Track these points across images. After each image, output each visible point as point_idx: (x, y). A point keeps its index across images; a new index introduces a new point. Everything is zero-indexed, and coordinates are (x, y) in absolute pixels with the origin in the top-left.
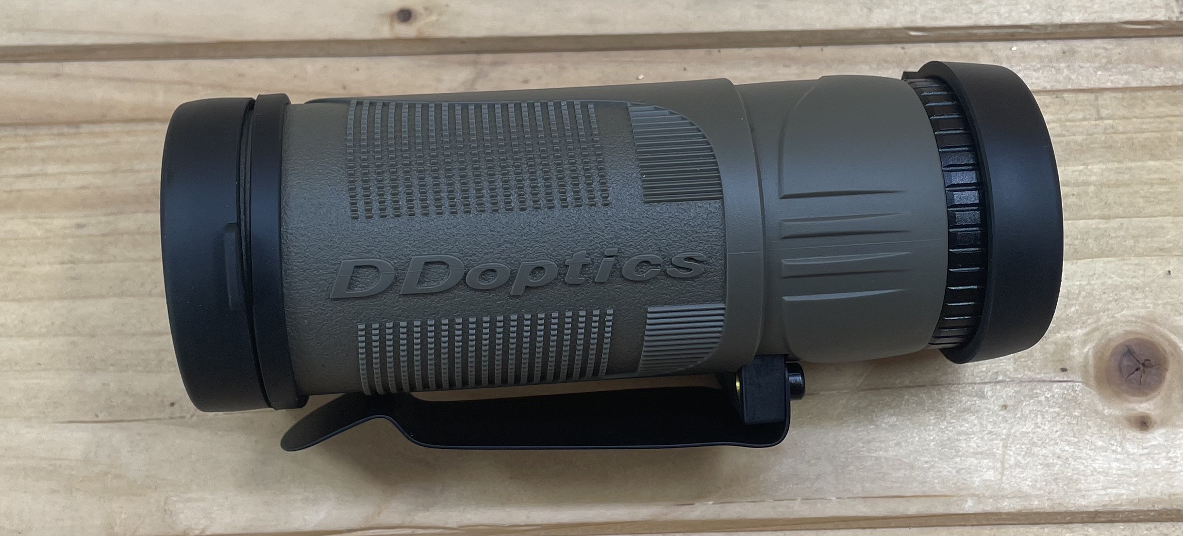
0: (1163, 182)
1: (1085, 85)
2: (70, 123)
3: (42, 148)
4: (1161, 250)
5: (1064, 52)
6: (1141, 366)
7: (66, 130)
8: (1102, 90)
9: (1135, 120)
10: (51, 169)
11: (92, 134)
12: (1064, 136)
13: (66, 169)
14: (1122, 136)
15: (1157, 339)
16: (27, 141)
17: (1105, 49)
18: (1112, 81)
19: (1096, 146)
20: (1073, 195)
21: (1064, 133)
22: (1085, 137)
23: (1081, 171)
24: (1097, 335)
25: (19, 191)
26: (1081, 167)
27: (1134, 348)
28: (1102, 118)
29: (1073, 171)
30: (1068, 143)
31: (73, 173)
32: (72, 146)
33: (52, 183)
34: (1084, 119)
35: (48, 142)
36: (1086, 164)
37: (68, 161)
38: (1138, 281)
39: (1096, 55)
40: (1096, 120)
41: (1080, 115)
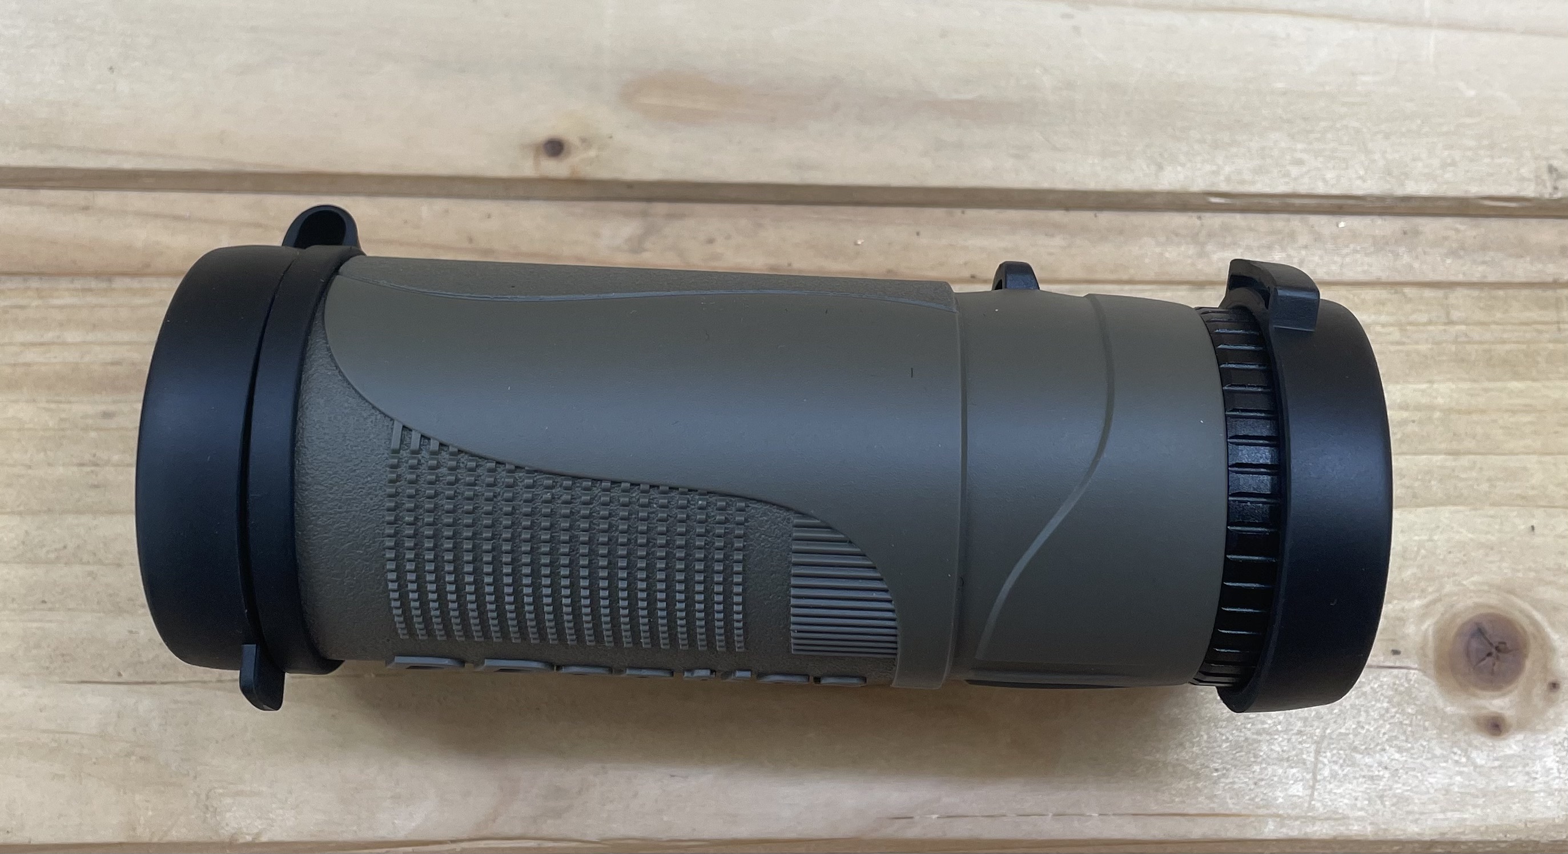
0: (1528, 409)
1: (1432, 277)
2: (98, 275)
3: (61, 308)
4: (1523, 498)
5: (1405, 233)
6: (1494, 650)
7: (93, 284)
8: (1452, 285)
9: (1493, 327)
10: (72, 336)
11: (129, 290)
12: (1403, 343)
13: (90, 337)
14: (1476, 347)
15: (1517, 616)
16: (40, 297)
17: (1457, 231)
18: (1464, 274)
19: (1444, 358)
20: (1414, 421)
21: (1404, 340)
22: (1430, 346)
23: (1423, 391)
24: (1440, 608)
25: (27, 365)
26: (1424, 386)
27: (1487, 627)
28: (1451, 323)
29: (1415, 390)
30: (1408, 354)
31: (101, 344)
32: (102, 306)
33: (71, 356)
34: (1430, 323)
35: (68, 300)
36: (1431, 382)
37: (95, 327)
38: (1493, 538)
39: (1446, 238)
40: (1446, 324)
41: (1423, 318)
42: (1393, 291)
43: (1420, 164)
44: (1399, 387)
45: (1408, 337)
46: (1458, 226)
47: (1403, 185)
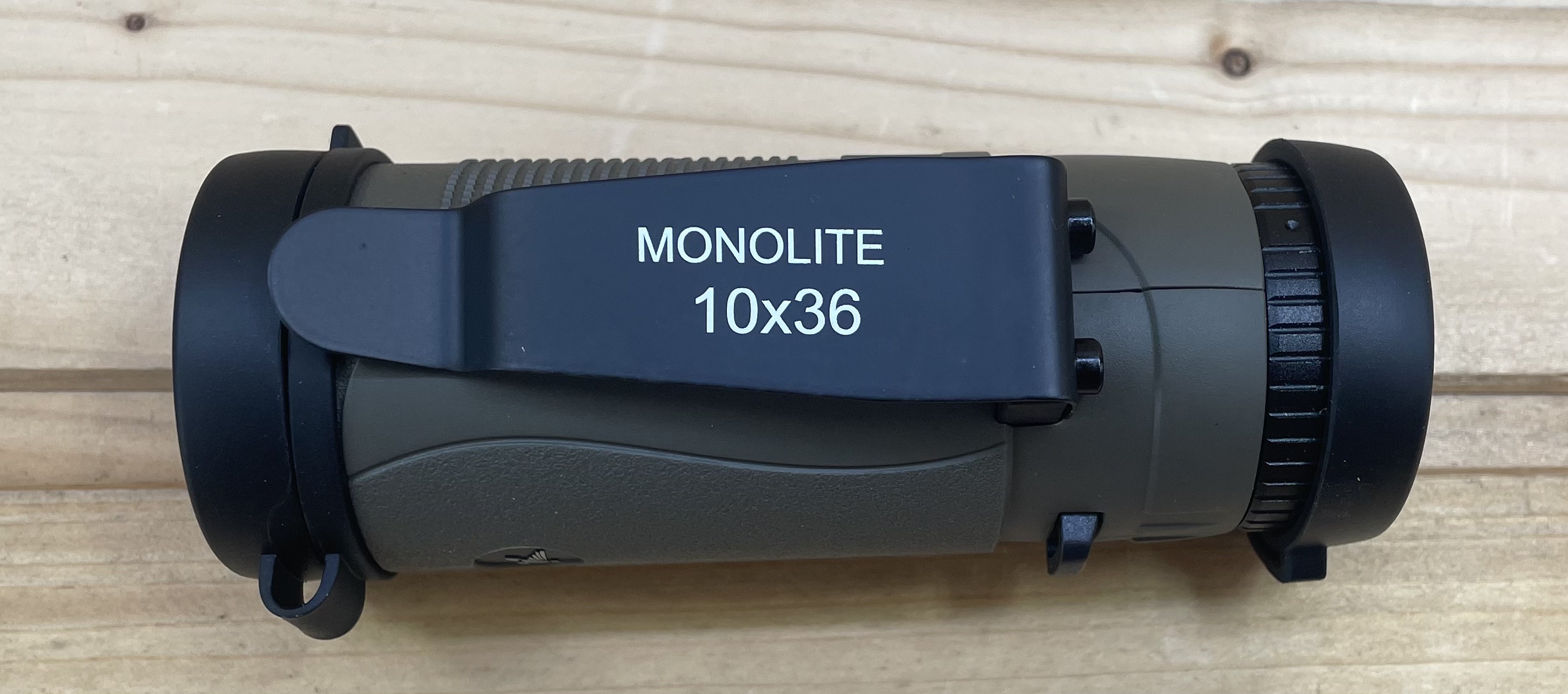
1: (1511, 461)
2: (48, 488)
3: (7, 525)
5: (1482, 413)
7: (44, 498)
8: (1534, 472)
10: (19, 556)
11: (82, 504)
12: (1480, 538)
13: (40, 558)
14: (1558, 540)
17: (1539, 410)
18: (1547, 457)
19: (1525, 553)
20: (1492, 624)
21: (1480, 533)
22: (1508, 540)
23: (1501, 590)
26: (1503, 584)
28: (1531, 514)
30: (1486, 549)
31: (53, 565)
32: (55, 524)
33: (20, 579)
34: (1508, 514)
35: (16, 517)
36: (1511, 580)
37: (44, 547)
39: (1527, 419)
40: (1525, 515)
41: (1502, 509)
42: (1469, 480)
43: (1497, 339)
44: (1476, 586)
45: (1486, 531)
46: (1540, 405)
47: (1479, 363)
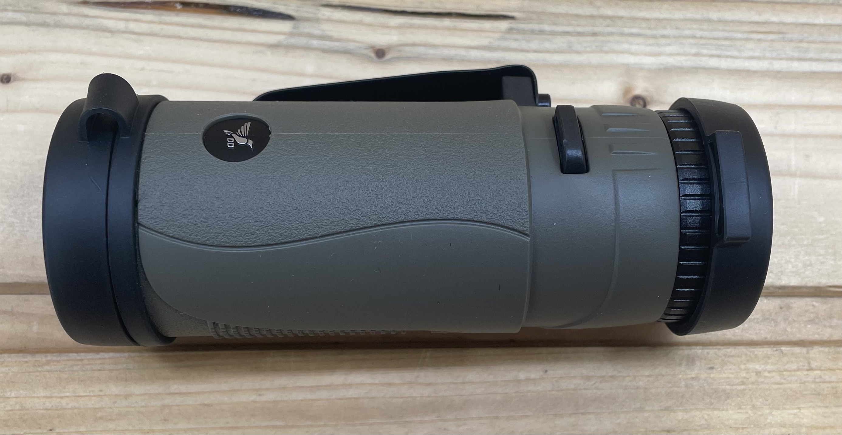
1: (799, 337)
9: (838, 371)
12: (782, 384)
14: (827, 385)
17: (814, 306)
19: (808, 393)
21: (783, 381)
22: (798, 385)
23: (794, 414)
26: (795, 411)
28: (811, 369)
29: (789, 414)
30: (785, 390)
34: (798, 370)
36: (799, 408)
39: (807, 311)
40: (808, 370)
41: (794, 366)
42: (775, 349)
43: (790, 266)
44: (779, 412)
45: (785, 379)
46: (815, 303)
47: (780, 279)
